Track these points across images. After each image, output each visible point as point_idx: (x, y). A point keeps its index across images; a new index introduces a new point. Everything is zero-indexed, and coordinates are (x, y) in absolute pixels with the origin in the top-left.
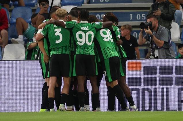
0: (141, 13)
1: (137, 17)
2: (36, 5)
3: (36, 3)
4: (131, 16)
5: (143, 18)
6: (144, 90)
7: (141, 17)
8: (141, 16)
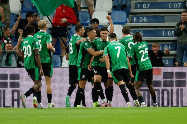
0: (171, 31)
1: (168, 34)
2: (89, 24)
3: (90, 23)
4: (164, 33)
5: (173, 34)
6: (163, 90)
7: (172, 34)
8: (171, 32)
